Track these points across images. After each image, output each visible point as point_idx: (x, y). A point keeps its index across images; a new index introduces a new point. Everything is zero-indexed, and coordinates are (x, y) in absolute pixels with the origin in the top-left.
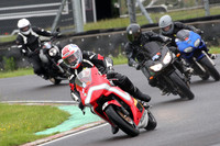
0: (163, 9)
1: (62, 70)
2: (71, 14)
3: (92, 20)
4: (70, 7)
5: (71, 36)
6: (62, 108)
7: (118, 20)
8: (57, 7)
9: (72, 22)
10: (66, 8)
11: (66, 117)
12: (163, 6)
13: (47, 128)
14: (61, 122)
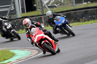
0: (55, 7)
1: (13, 35)
2: (15, 10)
3: (24, 12)
4: (14, 6)
5: (15, 19)
6: (11, 51)
7: (36, 12)
8: (8, 7)
9: (15, 13)
10: (13, 7)
11: (13, 55)
12: (55, 5)
13: (5, 60)
14: (11, 57)
